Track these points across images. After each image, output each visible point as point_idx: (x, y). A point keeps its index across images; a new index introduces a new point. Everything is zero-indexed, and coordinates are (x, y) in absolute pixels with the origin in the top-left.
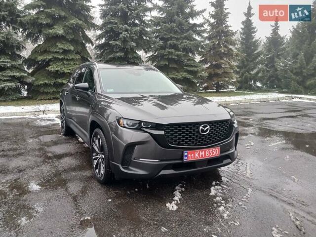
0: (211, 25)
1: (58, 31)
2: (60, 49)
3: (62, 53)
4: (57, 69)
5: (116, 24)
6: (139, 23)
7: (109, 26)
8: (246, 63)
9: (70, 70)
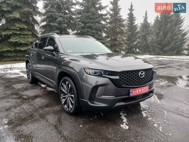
0: (111, 15)
1: (16, 16)
2: (17, 27)
3: (19, 30)
4: (16, 41)
5: (54, 12)
6: (68, 12)
7: (49, 14)
8: (131, 38)
9: (25, 41)
